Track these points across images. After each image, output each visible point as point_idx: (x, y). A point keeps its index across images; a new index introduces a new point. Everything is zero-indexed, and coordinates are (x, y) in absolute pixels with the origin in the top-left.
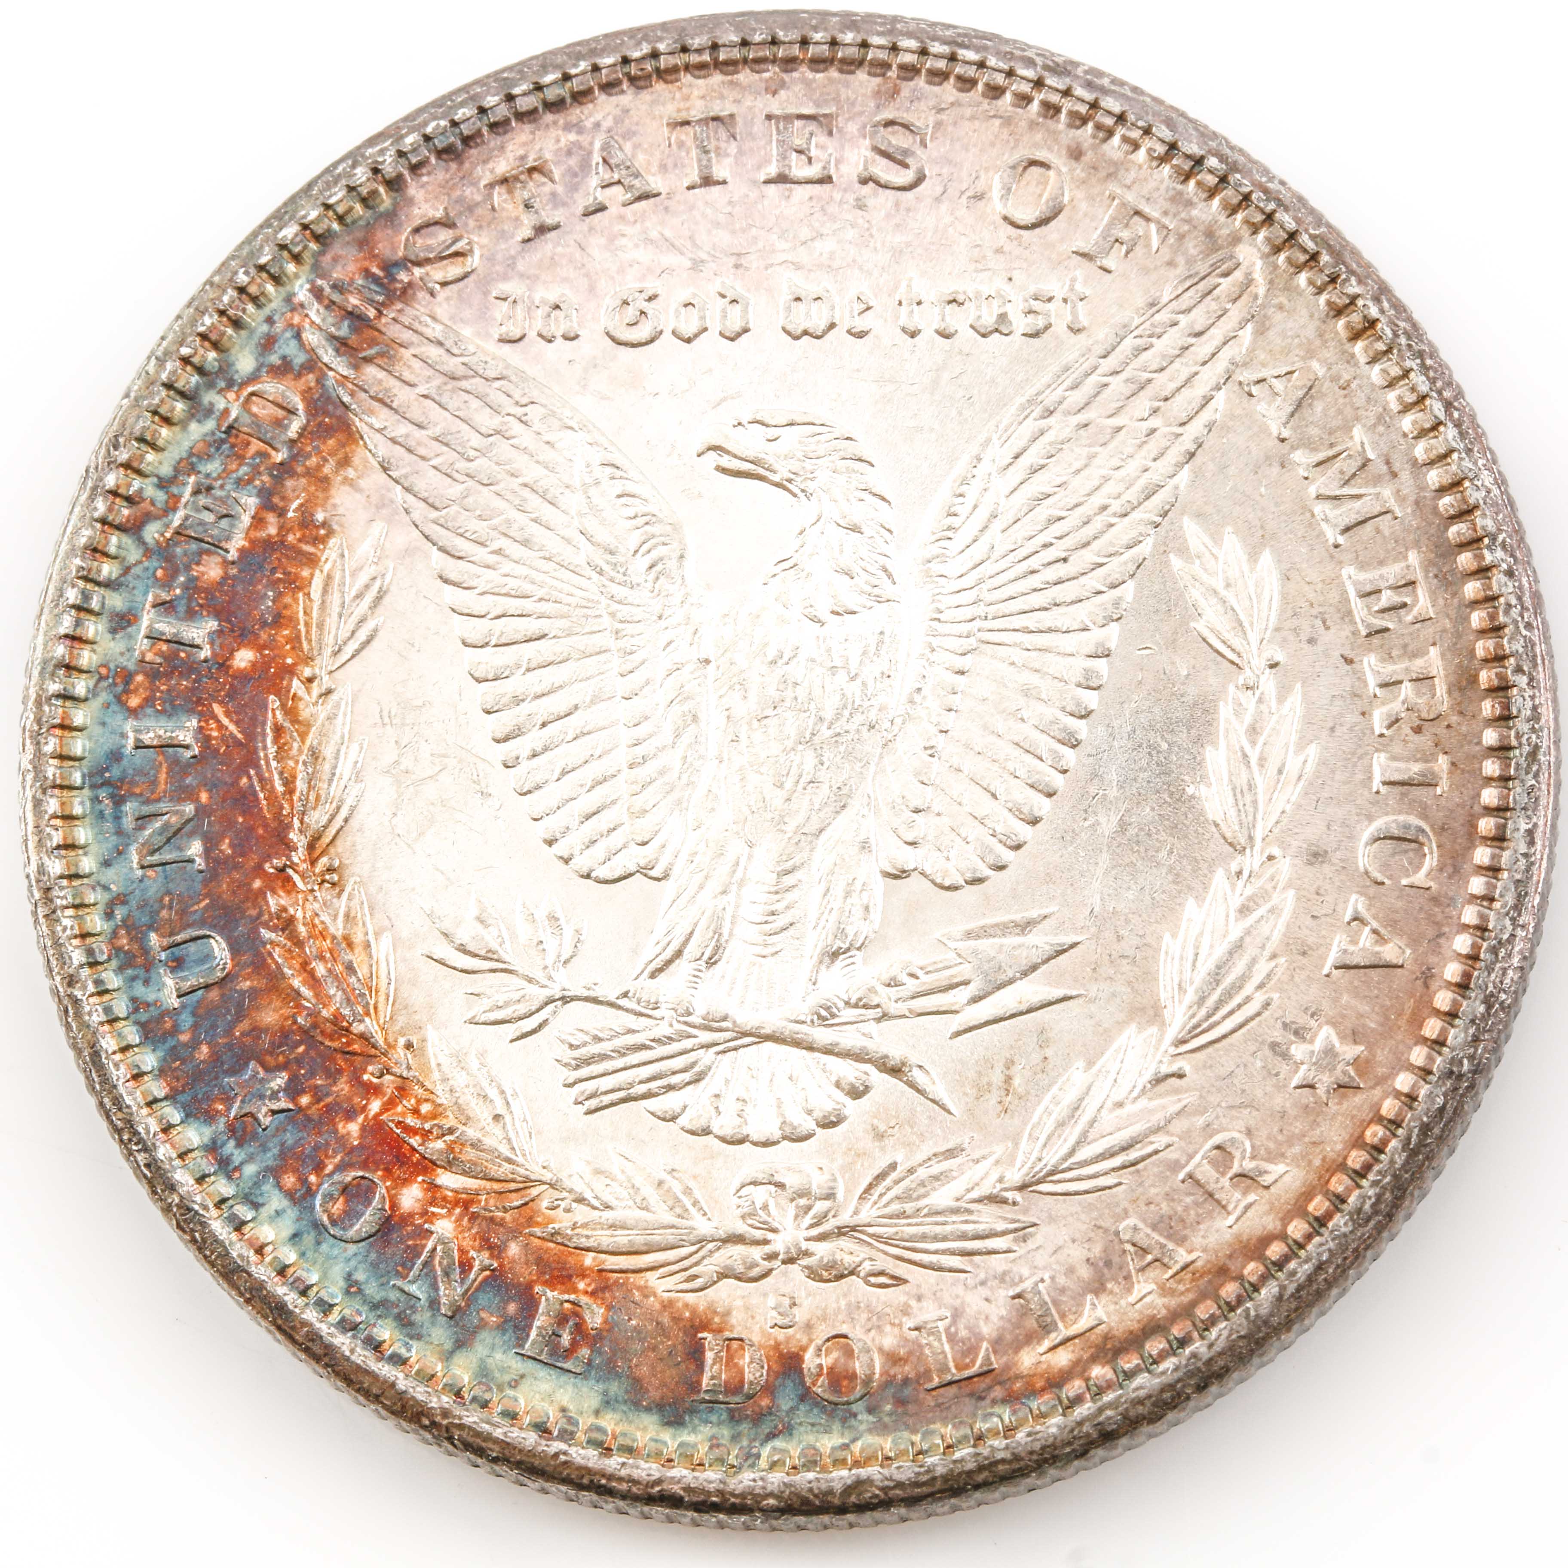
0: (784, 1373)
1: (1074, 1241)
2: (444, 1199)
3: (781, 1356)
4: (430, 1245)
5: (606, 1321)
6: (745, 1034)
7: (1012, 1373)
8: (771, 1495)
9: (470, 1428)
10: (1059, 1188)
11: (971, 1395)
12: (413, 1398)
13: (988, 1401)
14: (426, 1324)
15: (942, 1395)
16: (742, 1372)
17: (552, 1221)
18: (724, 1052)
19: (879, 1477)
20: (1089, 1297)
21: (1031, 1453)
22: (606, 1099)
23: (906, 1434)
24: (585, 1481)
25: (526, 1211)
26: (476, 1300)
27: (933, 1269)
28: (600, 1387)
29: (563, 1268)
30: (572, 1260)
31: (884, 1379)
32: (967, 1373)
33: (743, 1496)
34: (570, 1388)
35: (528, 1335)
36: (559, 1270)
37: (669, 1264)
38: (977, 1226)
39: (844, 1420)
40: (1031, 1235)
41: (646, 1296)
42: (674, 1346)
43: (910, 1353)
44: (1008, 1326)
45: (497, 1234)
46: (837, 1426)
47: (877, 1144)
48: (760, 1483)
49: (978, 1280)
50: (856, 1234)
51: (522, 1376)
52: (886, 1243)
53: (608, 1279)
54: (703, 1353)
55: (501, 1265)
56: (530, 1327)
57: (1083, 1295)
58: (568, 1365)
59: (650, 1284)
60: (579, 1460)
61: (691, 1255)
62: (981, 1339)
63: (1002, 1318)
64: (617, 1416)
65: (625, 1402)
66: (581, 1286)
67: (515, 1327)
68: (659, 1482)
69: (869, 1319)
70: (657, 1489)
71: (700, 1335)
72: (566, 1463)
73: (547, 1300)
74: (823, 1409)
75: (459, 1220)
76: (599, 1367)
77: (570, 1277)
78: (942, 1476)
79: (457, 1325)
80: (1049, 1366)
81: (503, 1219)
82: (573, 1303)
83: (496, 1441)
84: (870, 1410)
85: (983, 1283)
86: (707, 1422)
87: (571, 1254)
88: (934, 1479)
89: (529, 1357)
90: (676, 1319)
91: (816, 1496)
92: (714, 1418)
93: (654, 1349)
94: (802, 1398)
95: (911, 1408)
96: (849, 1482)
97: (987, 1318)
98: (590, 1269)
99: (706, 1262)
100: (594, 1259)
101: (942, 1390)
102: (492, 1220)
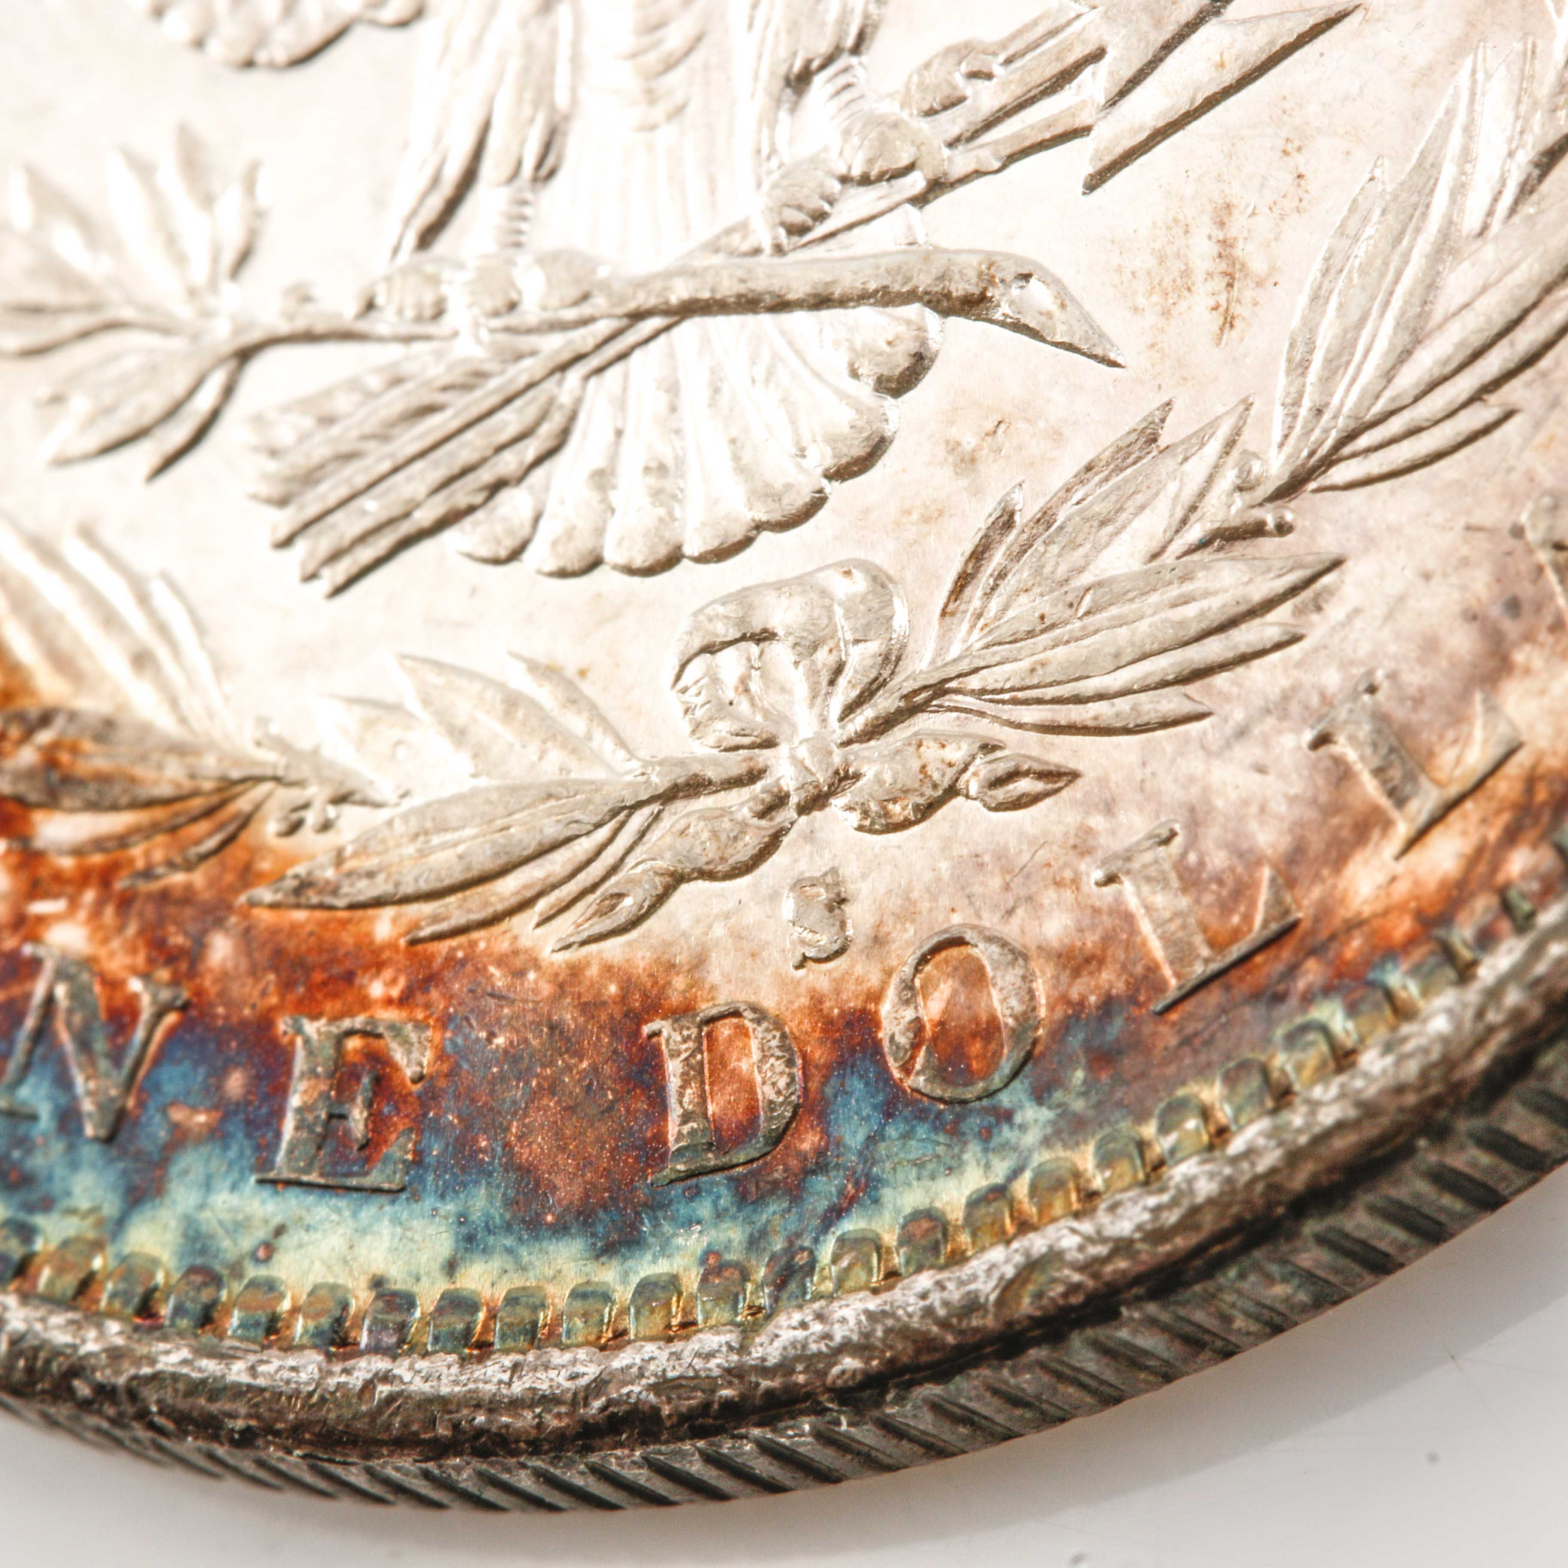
0: (841, 1063)
1: (1427, 577)
2: (58, 877)
3: (829, 1024)
4: (39, 990)
5: (441, 1055)
6: (637, 316)
7: (1337, 923)
8: (845, 1347)
9: (175, 1377)
10: (1375, 464)
11: (1255, 996)
12: (43, 1344)
13: (1293, 1001)
14: (60, 1172)
15: (1191, 1016)
16: (749, 1087)
17: (292, 861)
18: (600, 370)
19: (1075, 1240)
20: (1478, 697)
21: (1400, 1089)
22: (366, 554)
23: (1125, 1125)
24: (443, 1431)
25: (236, 854)
26: (157, 1087)
27: (1126, 731)
28: (450, 1207)
29: (332, 961)
30: (348, 938)
31: (1059, 1014)
32: (1236, 951)
33: (785, 1367)
34: (385, 1228)
35: (278, 1135)
36: (324, 967)
37: (554, 887)
38: (1204, 604)
39: (986, 1135)
40: (1329, 592)
41: (520, 974)
42: (595, 1069)
43: (1107, 940)
44: (1312, 814)
45: (180, 924)
46: (972, 1152)
47: (964, 483)
48: (817, 1328)
49: (1229, 730)
50: (947, 700)
51: (280, 1231)
52: (1015, 702)
53: (429, 959)
54: (659, 1068)
55: (199, 992)
56: (279, 1114)
57: (1465, 696)
58: (374, 1178)
59: (525, 942)
60: (419, 1386)
61: (598, 852)
62: (1257, 861)
63: (1292, 800)
64: (496, 1263)
65: (508, 1227)
66: (377, 989)
67: (248, 1122)
68: (599, 1385)
69: (1007, 888)
70: (597, 1404)
71: (646, 1029)
72: (391, 1399)
73: (307, 1041)
74: (938, 1124)
75: (96, 912)
76: (441, 1167)
77: (349, 977)
78: (1211, 1201)
79: (123, 1154)
80: (1417, 882)
81: (188, 888)
82: (364, 1034)
83: (238, 1391)
84: (1040, 1095)
85: (1242, 733)
86: (689, 1223)
87: (344, 923)
88: (1195, 1211)
89: (288, 1183)
90: (590, 1008)
91: (944, 1324)
92: (704, 1209)
93: (552, 1087)
94: (888, 1112)
95: (1129, 1064)
96: (1010, 1272)
97: (1263, 809)
98: (392, 946)
99: (631, 861)
100: (394, 921)
101: (1189, 1006)
102: (164, 896)
